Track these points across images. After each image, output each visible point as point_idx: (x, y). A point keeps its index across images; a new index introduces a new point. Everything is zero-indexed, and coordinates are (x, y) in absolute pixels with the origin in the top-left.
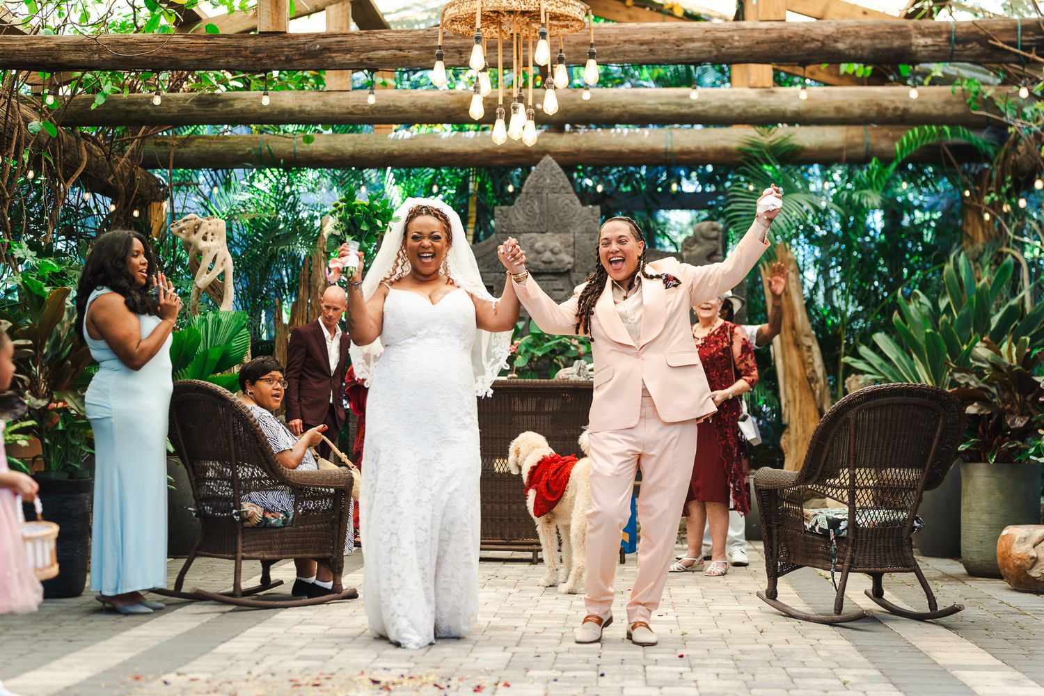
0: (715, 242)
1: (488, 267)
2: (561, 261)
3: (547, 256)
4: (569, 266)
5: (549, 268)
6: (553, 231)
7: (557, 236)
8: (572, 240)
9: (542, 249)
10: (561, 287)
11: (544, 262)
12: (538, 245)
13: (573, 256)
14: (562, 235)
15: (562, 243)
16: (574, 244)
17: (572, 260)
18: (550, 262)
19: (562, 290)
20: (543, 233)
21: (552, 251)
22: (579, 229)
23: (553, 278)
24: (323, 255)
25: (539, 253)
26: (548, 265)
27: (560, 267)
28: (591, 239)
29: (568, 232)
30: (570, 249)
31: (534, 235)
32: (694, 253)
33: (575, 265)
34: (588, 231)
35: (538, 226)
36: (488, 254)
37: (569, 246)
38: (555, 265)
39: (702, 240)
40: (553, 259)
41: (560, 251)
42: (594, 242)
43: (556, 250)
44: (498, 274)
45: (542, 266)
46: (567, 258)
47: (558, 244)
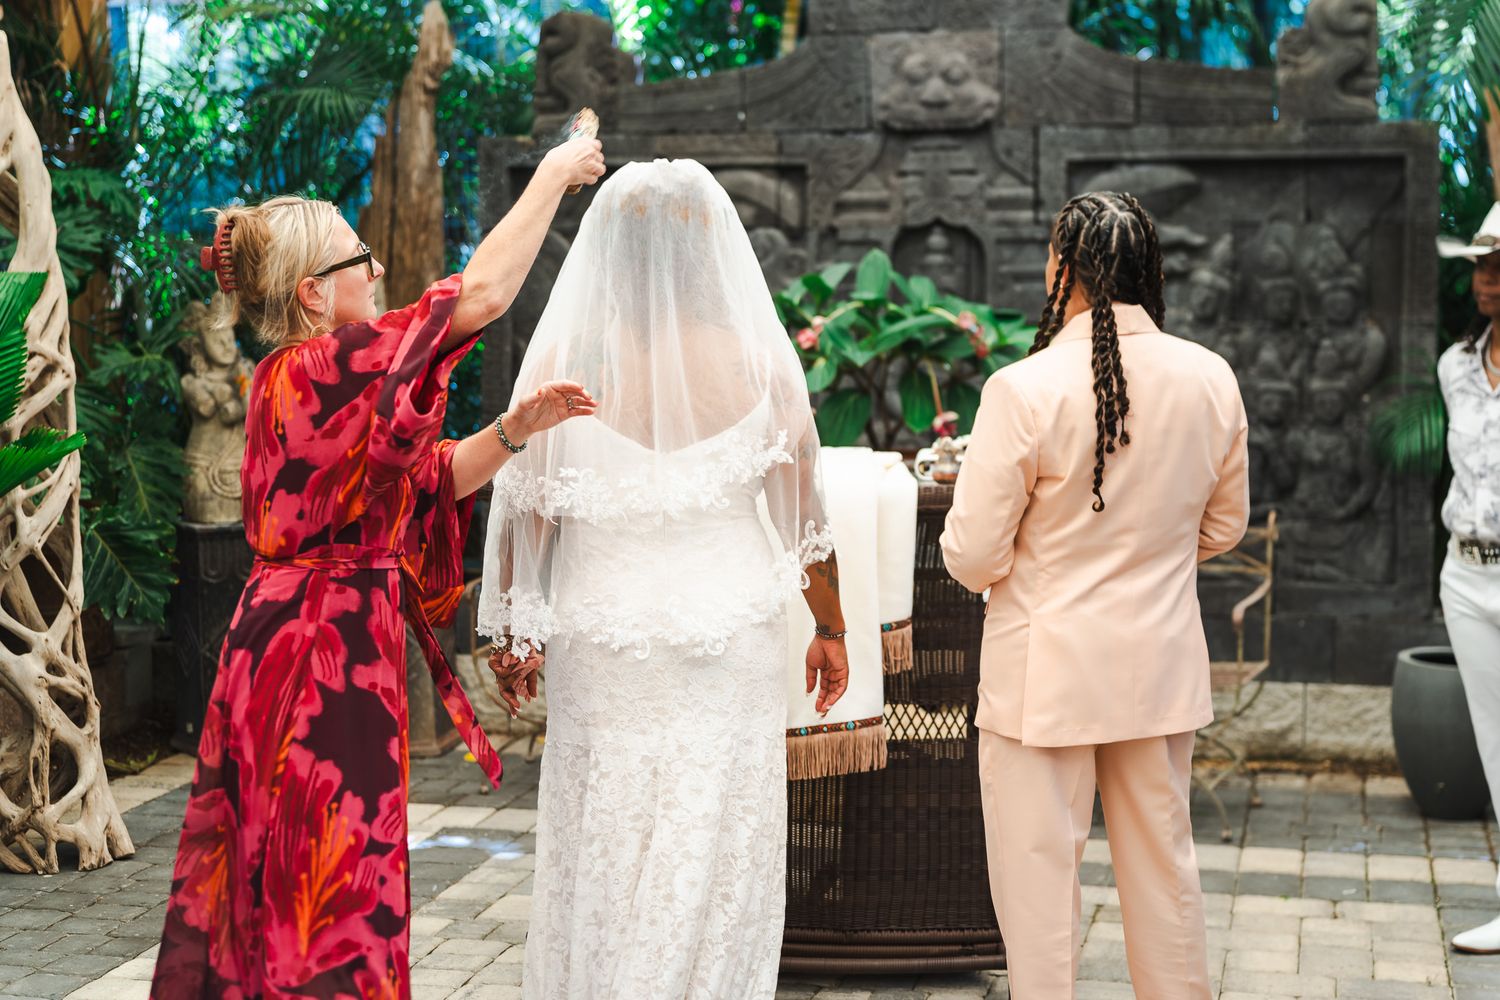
0: (1360, 42)
1: (794, 118)
2: (968, 101)
3: (934, 88)
4: (989, 113)
5: (939, 118)
6: (948, 26)
7: (959, 39)
8: (995, 46)
9: (920, 72)
10: (969, 164)
11: (927, 105)
12: (912, 62)
13: (999, 87)
14: (972, 35)
15: (970, 55)
16: (1001, 56)
17: (995, 97)
18: (941, 105)
19: (971, 172)
20: (924, 30)
21: (946, 76)
22: (1014, 18)
23: (948, 141)
24: (423, 97)
25: (914, 80)
26: (936, 114)
27: (966, 113)
28: (1044, 43)
29: (986, 26)
30: (992, 71)
31: (903, 36)
32: (1305, 72)
33: (1003, 110)
34: (1035, 22)
35: (912, 13)
36: (791, 87)
37: (989, 62)
38: (954, 111)
39: (1326, 37)
40: (948, 95)
41: (966, 77)
42: (1051, 50)
43: (956, 72)
44: (816, 136)
45: (922, 115)
46: (982, 93)
47: (961, 58)
